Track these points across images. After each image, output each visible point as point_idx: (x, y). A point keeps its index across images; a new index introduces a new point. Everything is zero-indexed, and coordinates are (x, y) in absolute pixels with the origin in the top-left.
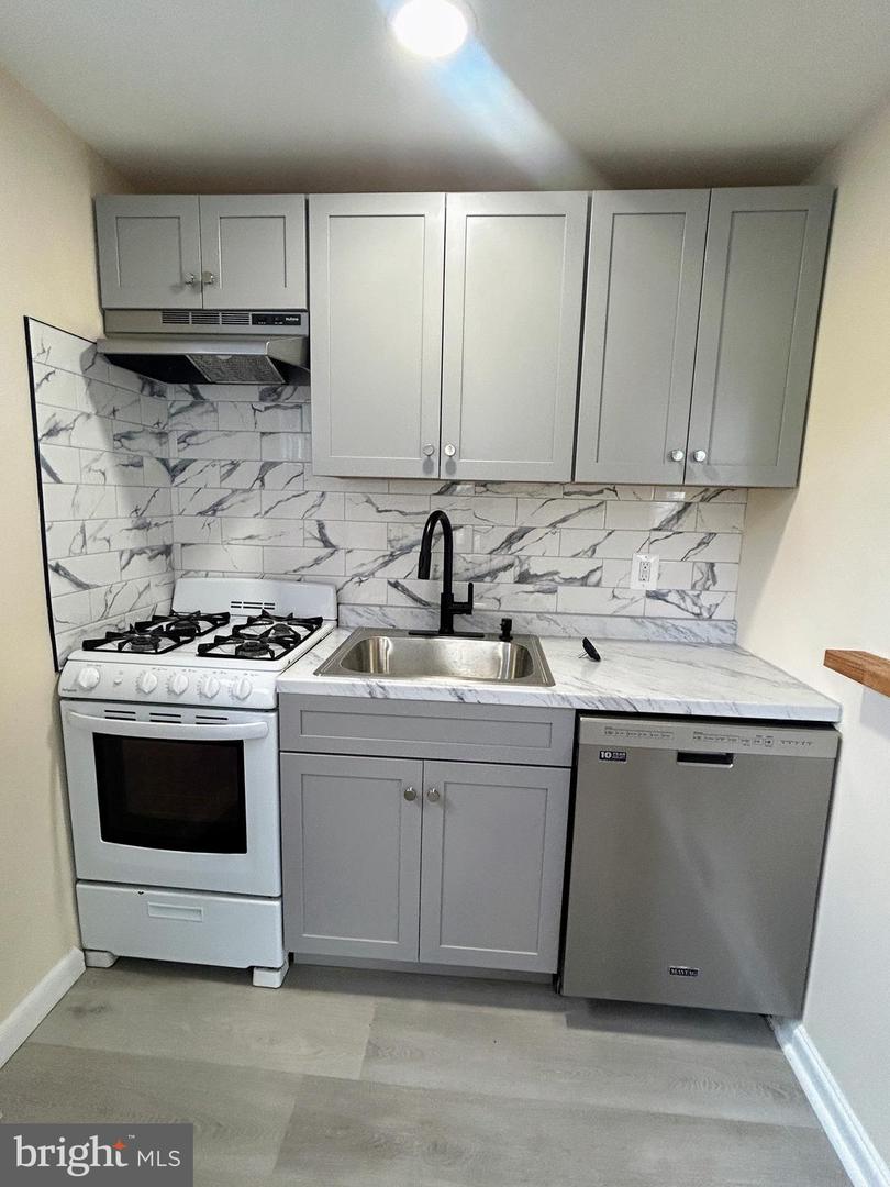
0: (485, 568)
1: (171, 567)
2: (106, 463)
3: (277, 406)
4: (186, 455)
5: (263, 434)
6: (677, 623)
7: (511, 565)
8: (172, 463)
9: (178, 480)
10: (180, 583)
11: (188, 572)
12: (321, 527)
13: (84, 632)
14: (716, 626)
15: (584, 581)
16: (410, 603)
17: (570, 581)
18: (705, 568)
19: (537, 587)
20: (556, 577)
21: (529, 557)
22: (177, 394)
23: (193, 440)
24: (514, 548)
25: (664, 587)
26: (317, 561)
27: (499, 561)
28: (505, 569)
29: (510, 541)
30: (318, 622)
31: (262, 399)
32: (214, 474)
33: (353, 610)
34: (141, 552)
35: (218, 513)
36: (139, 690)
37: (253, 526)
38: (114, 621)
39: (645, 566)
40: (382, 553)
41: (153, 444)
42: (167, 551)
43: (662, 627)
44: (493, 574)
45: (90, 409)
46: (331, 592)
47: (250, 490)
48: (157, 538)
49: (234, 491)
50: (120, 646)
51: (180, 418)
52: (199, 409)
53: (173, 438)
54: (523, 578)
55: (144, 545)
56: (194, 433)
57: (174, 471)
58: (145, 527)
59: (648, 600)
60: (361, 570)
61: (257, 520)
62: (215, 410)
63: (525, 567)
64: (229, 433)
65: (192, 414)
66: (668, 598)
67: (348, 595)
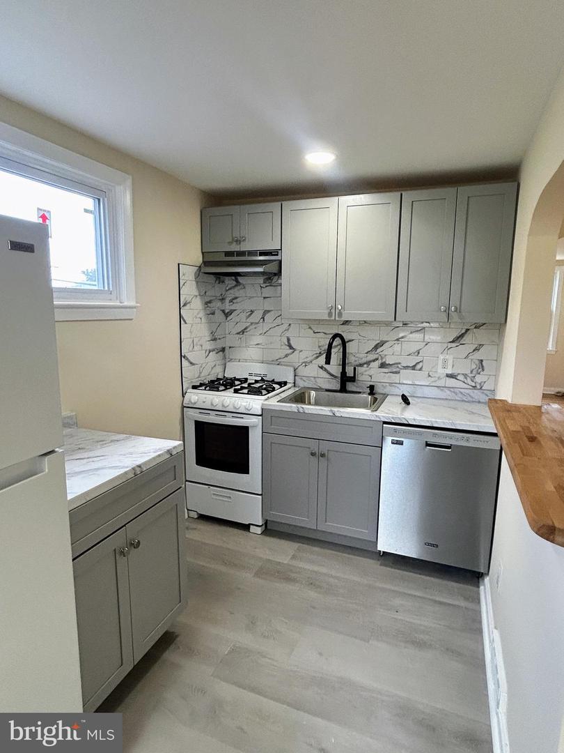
0: (364, 360)
1: (225, 358)
2: (202, 314)
3: (271, 285)
4: (232, 308)
5: (264, 298)
6: (462, 390)
7: (377, 359)
8: (227, 311)
9: (228, 319)
10: (228, 364)
11: (232, 359)
12: (288, 340)
13: (192, 382)
14: (483, 393)
15: (413, 368)
16: (328, 376)
17: (406, 367)
18: (477, 362)
19: (390, 370)
20: (399, 366)
21: (386, 355)
22: (230, 282)
23: (234, 301)
24: (379, 350)
25: (455, 371)
26: (286, 356)
27: (371, 357)
28: (374, 361)
29: (376, 347)
30: (285, 383)
31: (264, 283)
32: (243, 316)
33: (301, 379)
34: (213, 350)
35: (245, 333)
36: (212, 405)
37: (258, 339)
38: (203, 379)
39: (445, 361)
40: (315, 352)
41: (219, 304)
42: (223, 350)
43: (454, 392)
44: (368, 363)
45: (197, 293)
46: (292, 369)
47: (258, 323)
48: (219, 344)
49: (252, 323)
50: (205, 388)
51: (230, 291)
52: (239, 287)
53: (227, 301)
54: (383, 365)
55: (214, 347)
56: (236, 298)
57: (227, 315)
58: (215, 340)
59: (447, 378)
60: (306, 360)
61: (261, 336)
62: (244, 288)
63: (384, 360)
64: (251, 298)
65: (236, 289)
66: (458, 378)
67: (299, 372)
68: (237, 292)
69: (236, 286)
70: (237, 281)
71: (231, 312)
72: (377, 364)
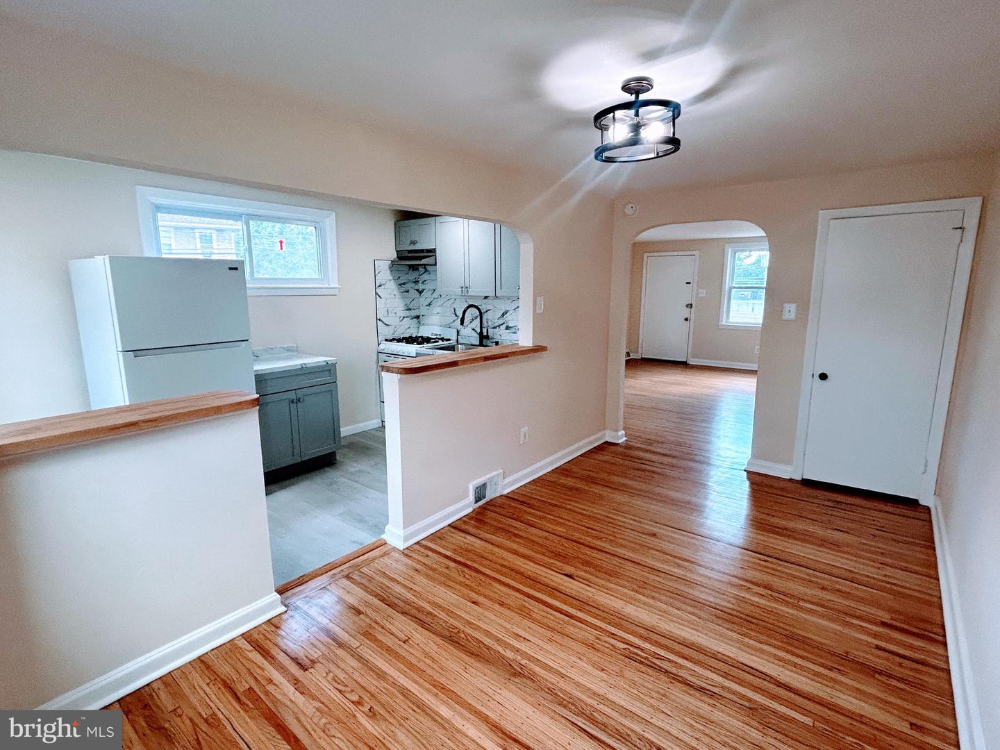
0: (496, 325)
1: (418, 322)
2: (396, 292)
4: (424, 287)
7: (504, 323)
8: (420, 290)
9: (421, 295)
10: (420, 327)
11: (423, 324)
13: (387, 337)
21: (509, 321)
22: (421, 269)
23: (425, 283)
24: (505, 317)
26: (454, 321)
27: (501, 322)
28: (502, 325)
29: (503, 315)
32: (430, 293)
33: (461, 337)
34: (407, 317)
35: (431, 305)
37: (438, 310)
40: (470, 319)
41: (413, 285)
42: (418, 317)
44: (499, 326)
45: (391, 278)
46: (456, 331)
47: (438, 298)
48: (414, 313)
49: (434, 299)
51: (422, 276)
52: (427, 273)
53: (420, 283)
54: (507, 328)
55: (408, 315)
56: (426, 281)
57: (420, 292)
58: (409, 309)
61: (440, 308)
62: (430, 273)
63: (508, 324)
65: (425, 274)
67: (461, 333)
68: (425, 277)
69: (425, 272)
70: (425, 268)
71: (423, 290)
72: (504, 326)
